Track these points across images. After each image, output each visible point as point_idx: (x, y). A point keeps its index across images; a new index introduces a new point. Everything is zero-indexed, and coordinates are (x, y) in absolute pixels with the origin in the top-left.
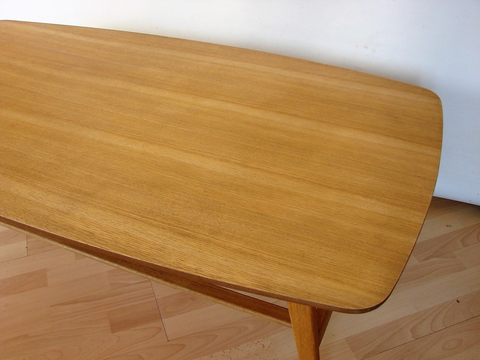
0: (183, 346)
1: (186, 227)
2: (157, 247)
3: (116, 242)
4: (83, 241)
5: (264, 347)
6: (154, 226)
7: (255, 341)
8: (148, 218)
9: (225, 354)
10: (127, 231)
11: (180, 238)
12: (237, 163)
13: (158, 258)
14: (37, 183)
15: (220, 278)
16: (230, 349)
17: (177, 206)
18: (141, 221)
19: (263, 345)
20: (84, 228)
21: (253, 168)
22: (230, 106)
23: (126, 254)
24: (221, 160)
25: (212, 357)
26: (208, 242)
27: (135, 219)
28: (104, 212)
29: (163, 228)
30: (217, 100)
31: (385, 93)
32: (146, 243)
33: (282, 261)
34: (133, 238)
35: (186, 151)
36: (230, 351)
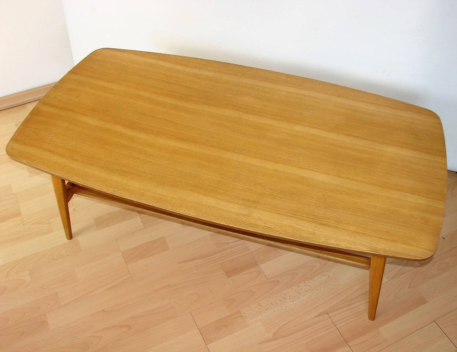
0: (278, 282)
1: (322, 220)
2: (311, 233)
3: (287, 232)
4: (267, 232)
5: (329, 277)
6: (303, 220)
7: (323, 274)
8: (298, 215)
9: (306, 284)
10: (290, 225)
11: (321, 226)
12: (334, 175)
13: (314, 240)
14: (217, 196)
15: (351, 248)
16: (309, 281)
17: (311, 206)
18: (295, 217)
19: (328, 276)
20: (264, 225)
21: (345, 178)
22: (314, 131)
23: (295, 238)
24: (324, 173)
25: (298, 287)
26: (337, 227)
27: (290, 216)
28: (270, 213)
29: (310, 221)
30: (304, 125)
31: (406, 115)
32: (304, 231)
33: (379, 236)
34: (295, 229)
35: (301, 168)
36: (309, 282)
